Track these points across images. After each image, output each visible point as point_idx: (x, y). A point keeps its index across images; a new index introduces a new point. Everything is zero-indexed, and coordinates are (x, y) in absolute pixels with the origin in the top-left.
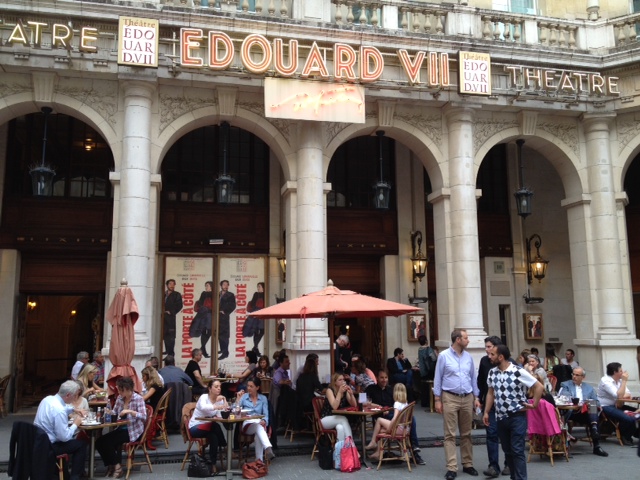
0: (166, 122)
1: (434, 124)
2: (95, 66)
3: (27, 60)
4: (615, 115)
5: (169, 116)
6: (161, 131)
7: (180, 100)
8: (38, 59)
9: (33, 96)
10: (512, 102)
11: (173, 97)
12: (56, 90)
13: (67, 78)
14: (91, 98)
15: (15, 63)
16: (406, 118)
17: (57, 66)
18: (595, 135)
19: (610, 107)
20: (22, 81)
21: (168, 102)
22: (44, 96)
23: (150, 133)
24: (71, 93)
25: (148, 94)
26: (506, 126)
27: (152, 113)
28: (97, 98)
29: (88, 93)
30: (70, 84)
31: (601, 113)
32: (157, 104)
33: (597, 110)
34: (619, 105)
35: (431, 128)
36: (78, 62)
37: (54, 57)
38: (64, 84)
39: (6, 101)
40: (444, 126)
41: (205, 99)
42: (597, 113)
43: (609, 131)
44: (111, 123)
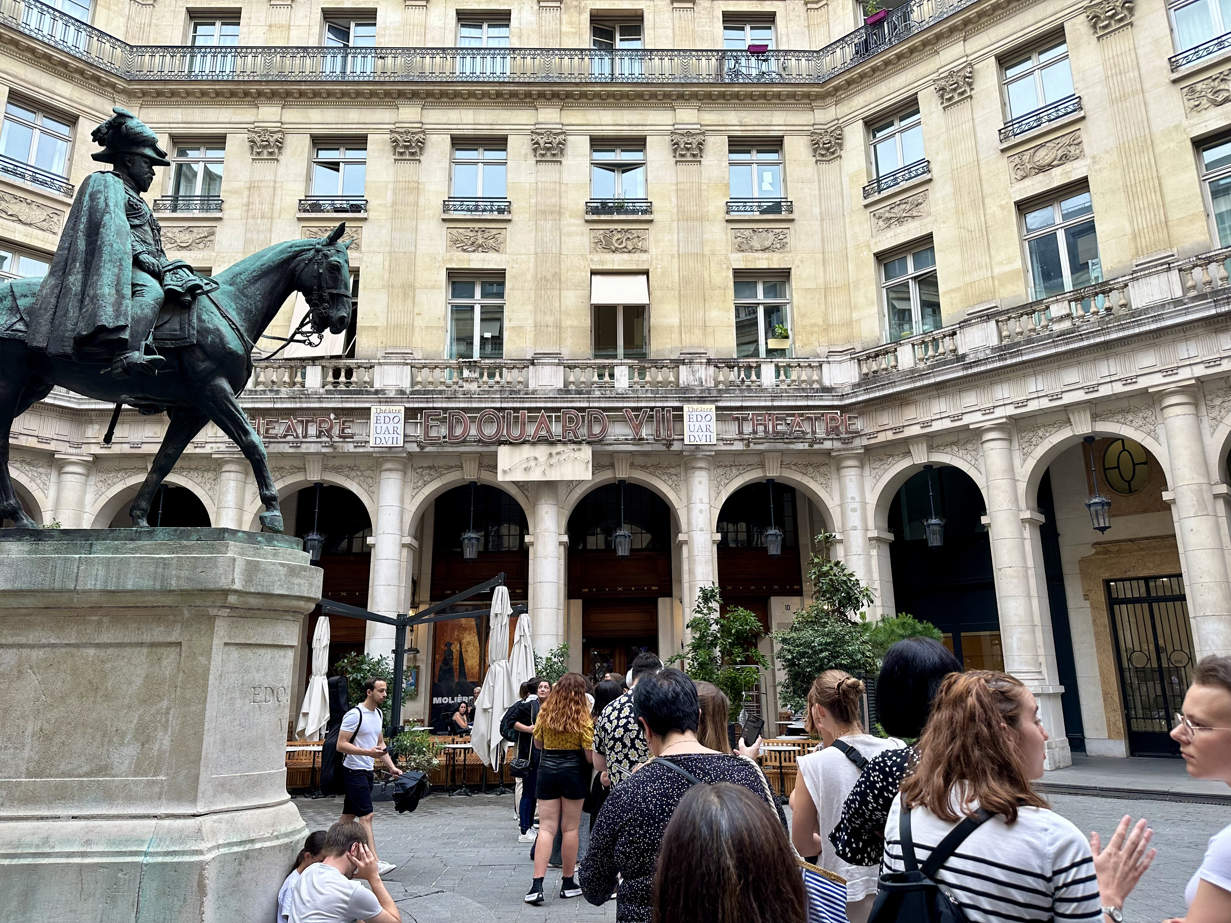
0: (417, 489)
1: (672, 471)
2: (355, 447)
3: (299, 447)
4: (862, 451)
5: (420, 484)
6: (413, 497)
7: (430, 468)
8: (308, 445)
9: (306, 476)
10: (749, 446)
11: (424, 465)
12: (325, 468)
13: (334, 457)
14: (353, 474)
15: (291, 450)
16: (644, 467)
17: (324, 450)
18: (844, 472)
19: (857, 442)
20: (297, 463)
21: (419, 471)
22: (314, 476)
23: (402, 501)
24: (337, 470)
25: (400, 467)
26: (749, 468)
27: (404, 481)
28: (359, 473)
29: (352, 469)
30: (337, 462)
31: (848, 449)
32: (410, 473)
33: (845, 446)
34: (865, 442)
35: (670, 475)
36: (341, 444)
37: (321, 442)
38: (331, 463)
39: (284, 481)
40: (683, 473)
41: (453, 465)
42: (844, 450)
43: (862, 467)
44: (370, 494)
